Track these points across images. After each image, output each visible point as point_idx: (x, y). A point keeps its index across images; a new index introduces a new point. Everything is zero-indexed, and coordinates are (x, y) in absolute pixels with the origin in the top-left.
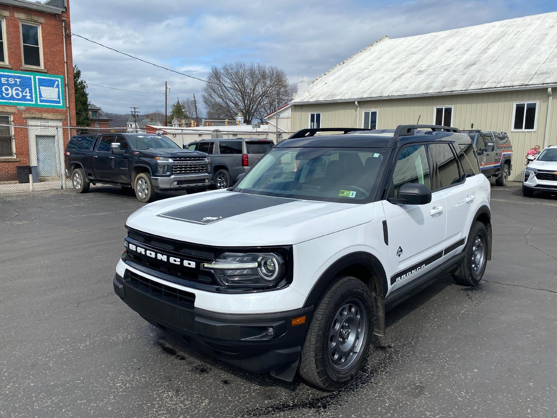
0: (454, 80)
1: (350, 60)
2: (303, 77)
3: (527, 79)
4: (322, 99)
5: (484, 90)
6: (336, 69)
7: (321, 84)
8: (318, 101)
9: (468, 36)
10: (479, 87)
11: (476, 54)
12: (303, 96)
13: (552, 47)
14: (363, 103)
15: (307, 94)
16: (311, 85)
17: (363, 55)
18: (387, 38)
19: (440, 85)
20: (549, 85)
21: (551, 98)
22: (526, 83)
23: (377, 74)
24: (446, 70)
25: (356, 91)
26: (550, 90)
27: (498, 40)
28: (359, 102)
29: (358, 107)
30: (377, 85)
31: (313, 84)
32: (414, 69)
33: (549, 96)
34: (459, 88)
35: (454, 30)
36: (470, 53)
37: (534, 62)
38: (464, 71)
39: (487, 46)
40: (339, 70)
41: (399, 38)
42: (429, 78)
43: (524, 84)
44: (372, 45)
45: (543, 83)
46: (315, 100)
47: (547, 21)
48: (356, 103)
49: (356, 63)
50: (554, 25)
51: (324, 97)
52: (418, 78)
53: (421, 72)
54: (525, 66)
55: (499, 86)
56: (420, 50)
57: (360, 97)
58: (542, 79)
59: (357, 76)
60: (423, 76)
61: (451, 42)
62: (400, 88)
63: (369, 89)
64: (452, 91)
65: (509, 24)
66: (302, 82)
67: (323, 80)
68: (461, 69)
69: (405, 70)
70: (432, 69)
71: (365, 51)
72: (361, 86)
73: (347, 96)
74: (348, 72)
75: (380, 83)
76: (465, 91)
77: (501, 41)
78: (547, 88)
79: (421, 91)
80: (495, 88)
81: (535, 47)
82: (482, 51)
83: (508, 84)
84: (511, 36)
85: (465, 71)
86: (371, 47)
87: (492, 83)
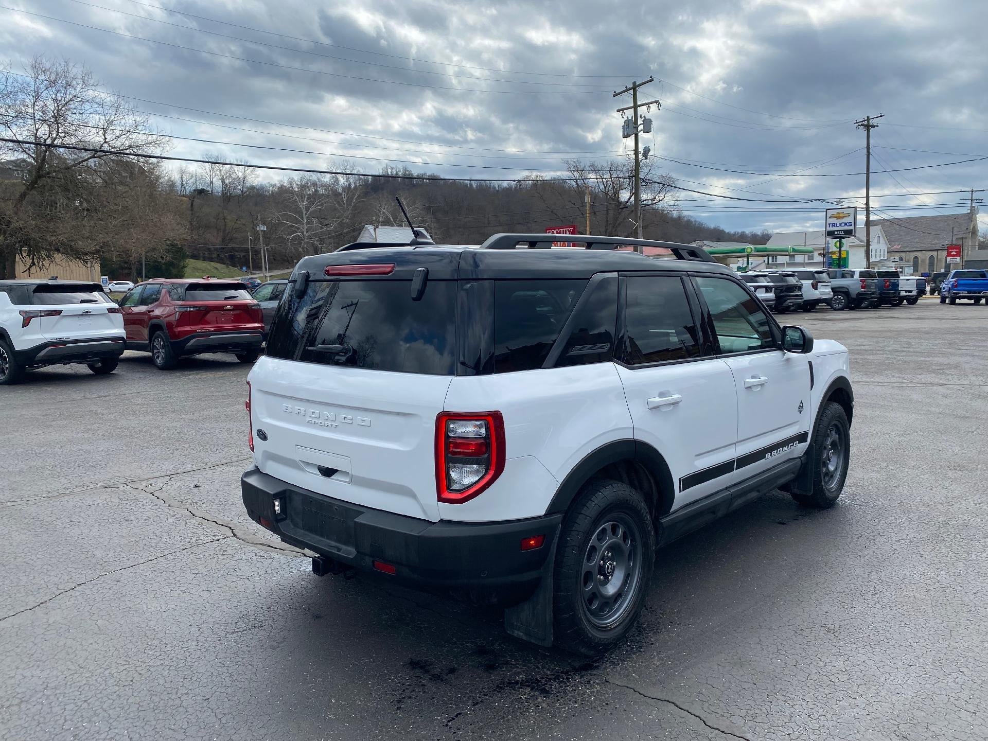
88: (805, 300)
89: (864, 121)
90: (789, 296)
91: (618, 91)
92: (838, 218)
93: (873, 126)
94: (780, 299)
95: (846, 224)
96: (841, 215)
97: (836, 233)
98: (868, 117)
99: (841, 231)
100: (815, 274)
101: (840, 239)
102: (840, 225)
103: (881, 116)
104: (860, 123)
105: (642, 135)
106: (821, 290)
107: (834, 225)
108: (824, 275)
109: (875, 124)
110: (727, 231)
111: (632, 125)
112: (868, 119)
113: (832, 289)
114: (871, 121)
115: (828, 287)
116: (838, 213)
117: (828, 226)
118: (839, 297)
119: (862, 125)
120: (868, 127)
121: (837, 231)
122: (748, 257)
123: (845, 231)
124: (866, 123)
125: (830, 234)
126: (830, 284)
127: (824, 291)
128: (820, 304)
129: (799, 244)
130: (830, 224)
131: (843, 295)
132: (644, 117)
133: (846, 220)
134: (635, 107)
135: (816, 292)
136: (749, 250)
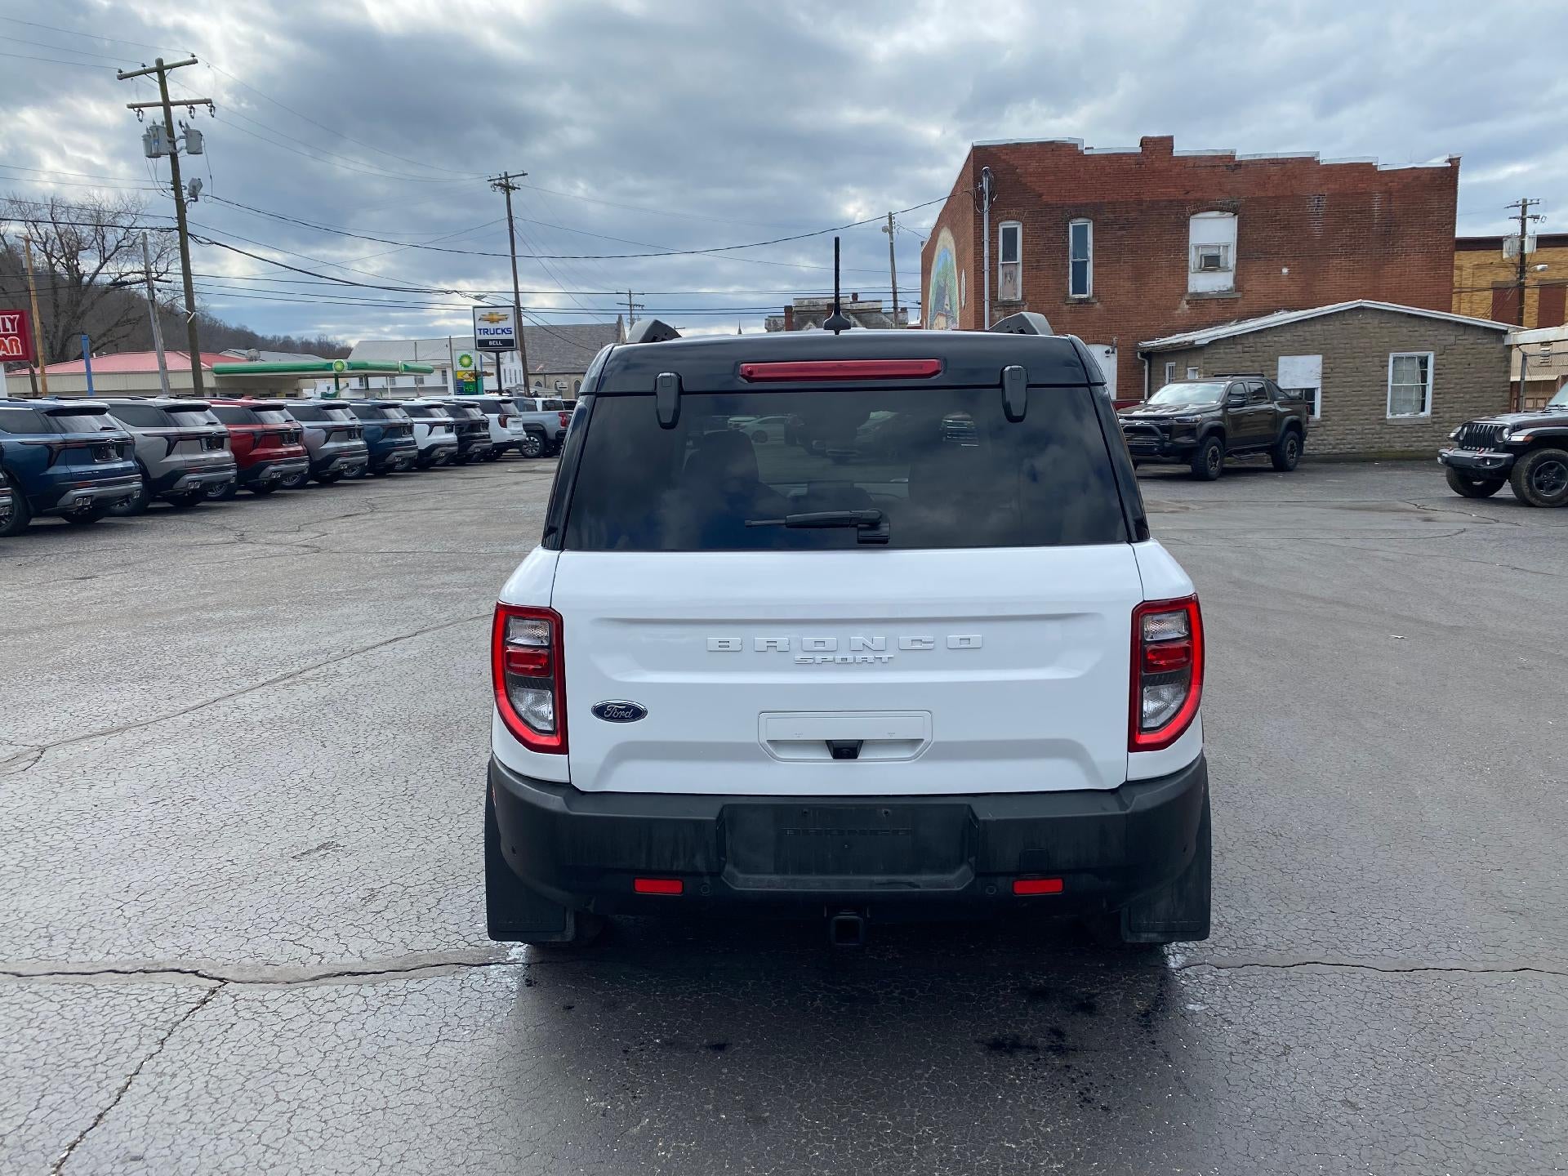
88: (495, 444)
89: (501, 179)
90: (475, 438)
91: (127, 71)
92: (492, 321)
93: (514, 188)
94: (463, 442)
95: (503, 331)
96: (496, 317)
97: (490, 343)
98: (506, 173)
99: (498, 340)
100: (502, 405)
101: (497, 353)
102: (496, 331)
103: (524, 175)
104: (497, 182)
105: (184, 158)
106: (513, 428)
107: (486, 331)
108: (511, 405)
109: (516, 186)
110: (260, 334)
111: (164, 137)
112: (507, 178)
113: (524, 425)
114: (510, 180)
115: (518, 424)
116: (491, 314)
117: (478, 332)
118: (532, 438)
119: (500, 185)
120: (507, 188)
121: (492, 340)
122: (337, 377)
123: (502, 341)
124: (503, 182)
125: (483, 345)
126: (521, 419)
127: (513, 431)
128: (509, 450)
129: (397, 359)
130: (480, 330)
131: (536, 435)
132: (186, 124)
133: (503, 325)
134: (167, 104)
135: (506, 431)
136: (339, 367)
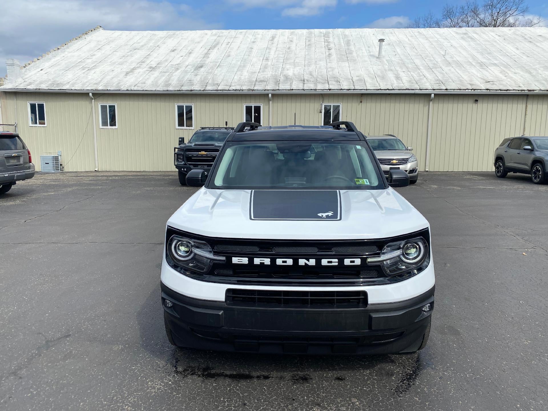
0: (189, 79)
1: (65, 47)
2: (13, 60)
3: (251, 85)
4: (44, 87)
5: (220, 91)
6: (50, 55)
7: (35, 70)
8: (39, 89)
9: (185, 39)
10: (215, 88)
11: (200, 58)
12: (16, 82)
13: (260, 60)
14: (98, 95)
15: (20, 80)
16: (24, 70)
17: (79, 43)
18: (101, 28)
19: (178, 84)
20: (269, 91)
21: (271, 102)
22: (252, 88)
23: (104, 66)
24: (178, 69)
25: (86, 82)
26: (270, 95)
27: (214, 48)
28: (93, 94)
29: (93, 99)
30: (109, 77)
31: (25, 68)
32: (144, 65)
33: (269, 100)
34: (197, 87)
35: (171, 32)
36: (193, 56)
37: (251, 71)
38: (194, 72)
39: (207, 51)
40: (55, 56)
41: (116, 31)
42: (164, 76)
43: (250, 89)
44: (87, 34)
45: (265, 89)
46: (35, 88)
47: (248, 37)
48: (91, 94)
49: (74, 50)
50: (255, 41)
51: (47, 85)
52: (153, 74)
53: (152, 69)
54: (245, 75)
55: (231, 88)
56: (142, 46)
57: (94, 88)
58: (262, 85)
59: (81, 65)
60: (156, 74)
61: (171, 43)
62: (137, 83)
63: (101, 81)
64: (191, 90)
65: (218, 34)
66: (12, 65)
67: (38, 65)
68: (191, 70)
69: (134, 65)
70: (163, 67)
71: (80, 39)
72: (90, 77)
73: (78, 87)
74: (65, 59)
75: (112, 76)
76: (203, 91)
77: (216, 48)
78: (268, 94)
79: (160, 88)
80: (229, 90)
81: (247, 58)
82: (204, 55)
83: (238, 88)
84: (224, 46)
85: (196, 72)
86: (86, 36)
87: (224, 85)
